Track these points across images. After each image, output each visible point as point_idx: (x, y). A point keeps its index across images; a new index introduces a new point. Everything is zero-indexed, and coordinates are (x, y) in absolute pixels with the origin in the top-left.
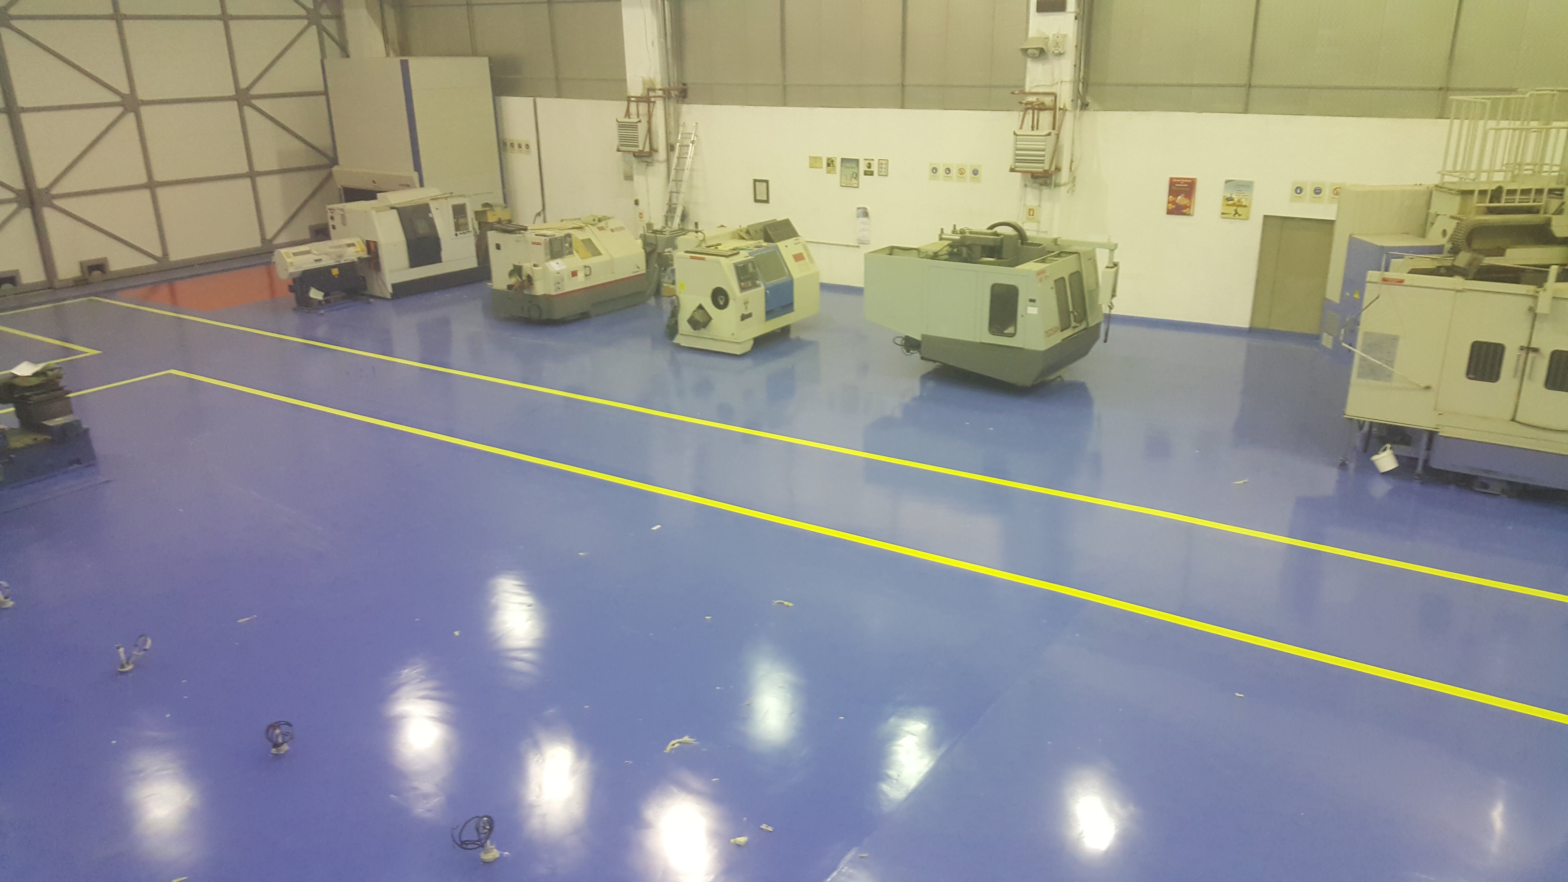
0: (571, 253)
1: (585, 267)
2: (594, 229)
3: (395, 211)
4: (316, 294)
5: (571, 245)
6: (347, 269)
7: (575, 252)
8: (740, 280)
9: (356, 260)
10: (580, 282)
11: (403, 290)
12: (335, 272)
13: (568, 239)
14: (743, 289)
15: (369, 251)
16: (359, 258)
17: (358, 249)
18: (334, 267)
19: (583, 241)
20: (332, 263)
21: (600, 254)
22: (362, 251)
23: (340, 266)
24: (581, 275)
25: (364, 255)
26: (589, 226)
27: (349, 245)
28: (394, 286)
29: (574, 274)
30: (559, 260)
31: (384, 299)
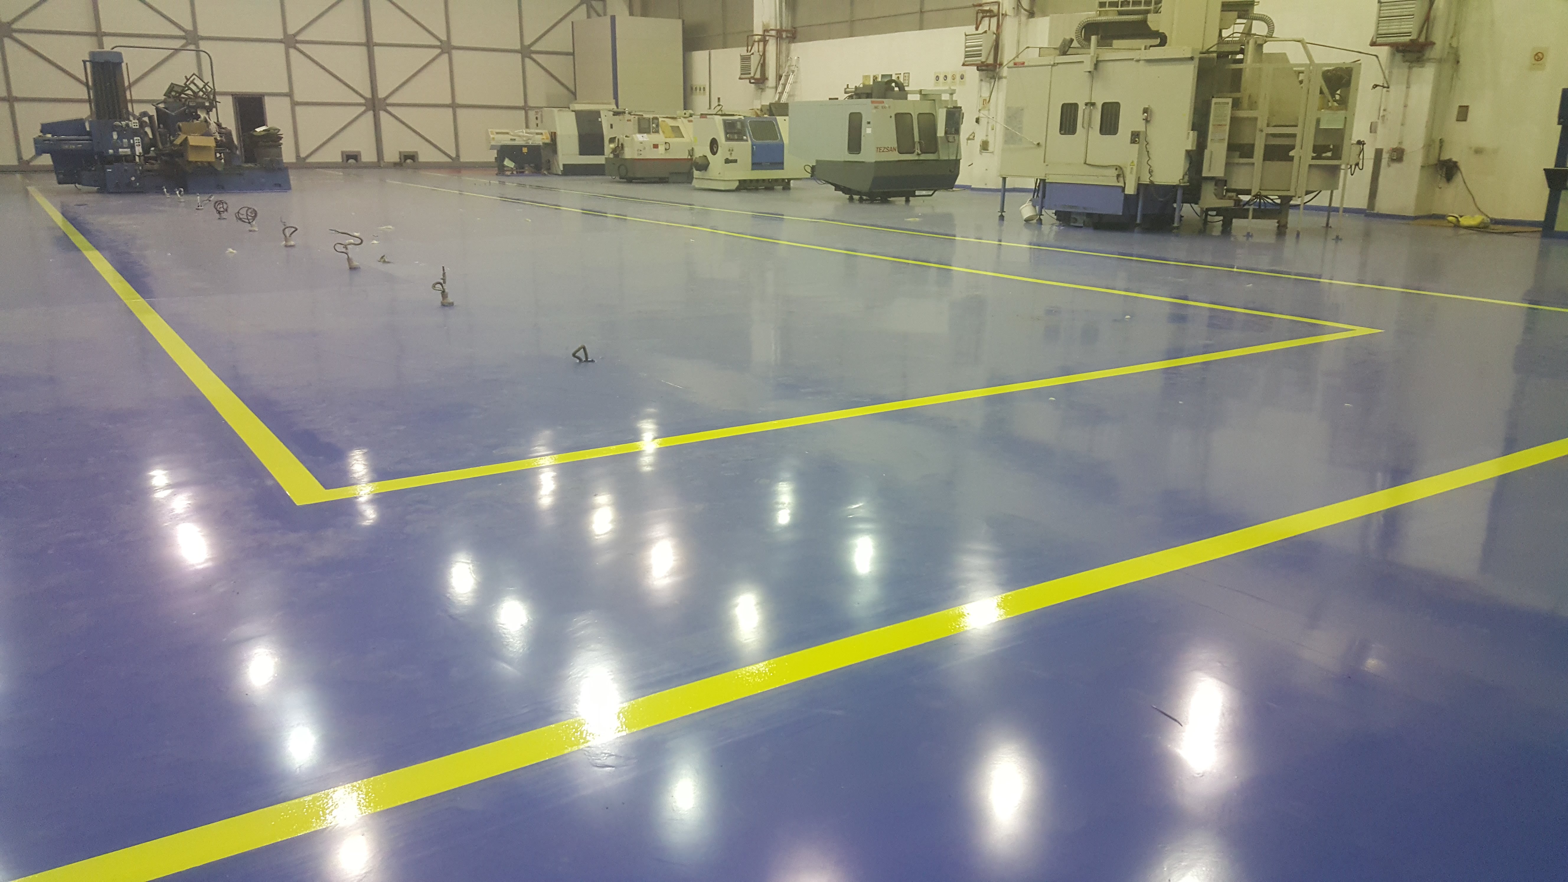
0: (657, 132)
1: (666, 143)
2: (685, 121)
3: (574, 113)
4: (508, 163)
5: (657, 126)
6: (534, 150)
7: (661, 132)
8: (726, 133)
9: (541, 144)
10: (660, 153)
11: (571, 170)
12: (525, 150)
13: (656, 121)
14: (728, 139)
15: (552, 140)
16: (543, 143)
17: (544, 137)
18: (525, 146)
19: (672, 127)
20: (522, 143)
21: (683, 137)
22: (547, 139)
23: (530, 147)
24: (661, 148)
25: (548, 141)
26: (682, 118)
27: (537, 134)
28: (564, 165)
29: (656, 146)
30: (645, 135)
31: (558, 175)
